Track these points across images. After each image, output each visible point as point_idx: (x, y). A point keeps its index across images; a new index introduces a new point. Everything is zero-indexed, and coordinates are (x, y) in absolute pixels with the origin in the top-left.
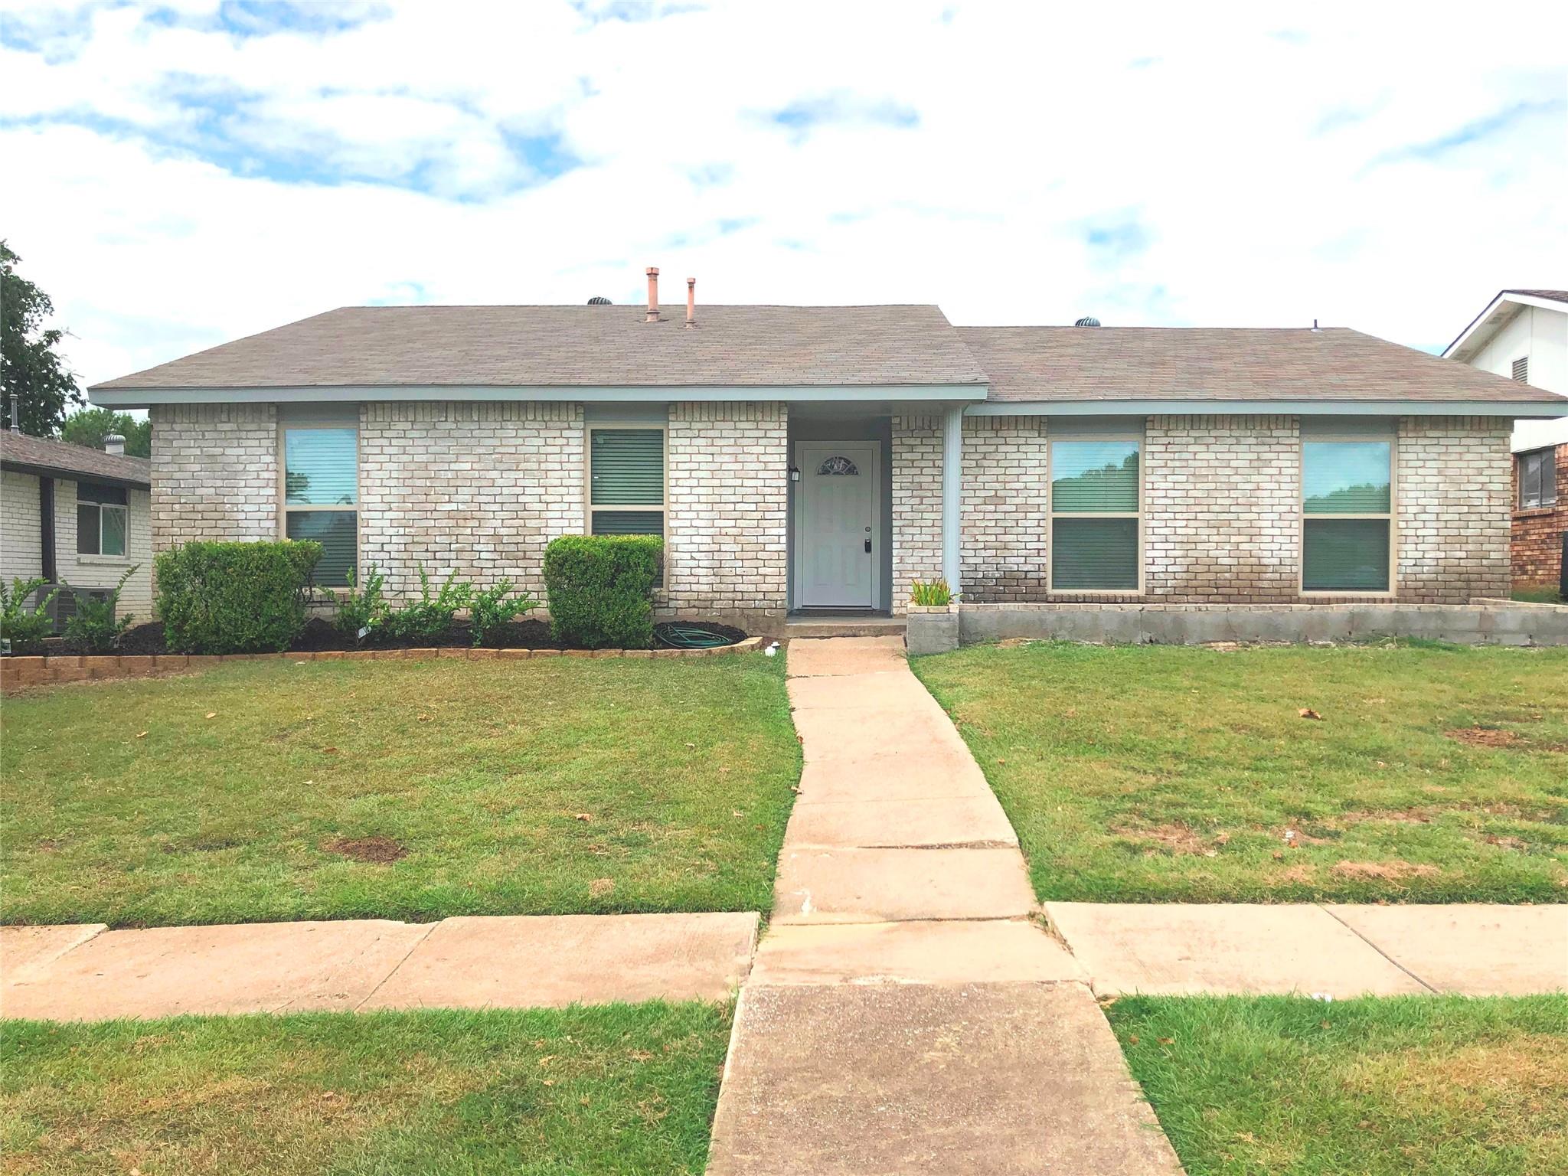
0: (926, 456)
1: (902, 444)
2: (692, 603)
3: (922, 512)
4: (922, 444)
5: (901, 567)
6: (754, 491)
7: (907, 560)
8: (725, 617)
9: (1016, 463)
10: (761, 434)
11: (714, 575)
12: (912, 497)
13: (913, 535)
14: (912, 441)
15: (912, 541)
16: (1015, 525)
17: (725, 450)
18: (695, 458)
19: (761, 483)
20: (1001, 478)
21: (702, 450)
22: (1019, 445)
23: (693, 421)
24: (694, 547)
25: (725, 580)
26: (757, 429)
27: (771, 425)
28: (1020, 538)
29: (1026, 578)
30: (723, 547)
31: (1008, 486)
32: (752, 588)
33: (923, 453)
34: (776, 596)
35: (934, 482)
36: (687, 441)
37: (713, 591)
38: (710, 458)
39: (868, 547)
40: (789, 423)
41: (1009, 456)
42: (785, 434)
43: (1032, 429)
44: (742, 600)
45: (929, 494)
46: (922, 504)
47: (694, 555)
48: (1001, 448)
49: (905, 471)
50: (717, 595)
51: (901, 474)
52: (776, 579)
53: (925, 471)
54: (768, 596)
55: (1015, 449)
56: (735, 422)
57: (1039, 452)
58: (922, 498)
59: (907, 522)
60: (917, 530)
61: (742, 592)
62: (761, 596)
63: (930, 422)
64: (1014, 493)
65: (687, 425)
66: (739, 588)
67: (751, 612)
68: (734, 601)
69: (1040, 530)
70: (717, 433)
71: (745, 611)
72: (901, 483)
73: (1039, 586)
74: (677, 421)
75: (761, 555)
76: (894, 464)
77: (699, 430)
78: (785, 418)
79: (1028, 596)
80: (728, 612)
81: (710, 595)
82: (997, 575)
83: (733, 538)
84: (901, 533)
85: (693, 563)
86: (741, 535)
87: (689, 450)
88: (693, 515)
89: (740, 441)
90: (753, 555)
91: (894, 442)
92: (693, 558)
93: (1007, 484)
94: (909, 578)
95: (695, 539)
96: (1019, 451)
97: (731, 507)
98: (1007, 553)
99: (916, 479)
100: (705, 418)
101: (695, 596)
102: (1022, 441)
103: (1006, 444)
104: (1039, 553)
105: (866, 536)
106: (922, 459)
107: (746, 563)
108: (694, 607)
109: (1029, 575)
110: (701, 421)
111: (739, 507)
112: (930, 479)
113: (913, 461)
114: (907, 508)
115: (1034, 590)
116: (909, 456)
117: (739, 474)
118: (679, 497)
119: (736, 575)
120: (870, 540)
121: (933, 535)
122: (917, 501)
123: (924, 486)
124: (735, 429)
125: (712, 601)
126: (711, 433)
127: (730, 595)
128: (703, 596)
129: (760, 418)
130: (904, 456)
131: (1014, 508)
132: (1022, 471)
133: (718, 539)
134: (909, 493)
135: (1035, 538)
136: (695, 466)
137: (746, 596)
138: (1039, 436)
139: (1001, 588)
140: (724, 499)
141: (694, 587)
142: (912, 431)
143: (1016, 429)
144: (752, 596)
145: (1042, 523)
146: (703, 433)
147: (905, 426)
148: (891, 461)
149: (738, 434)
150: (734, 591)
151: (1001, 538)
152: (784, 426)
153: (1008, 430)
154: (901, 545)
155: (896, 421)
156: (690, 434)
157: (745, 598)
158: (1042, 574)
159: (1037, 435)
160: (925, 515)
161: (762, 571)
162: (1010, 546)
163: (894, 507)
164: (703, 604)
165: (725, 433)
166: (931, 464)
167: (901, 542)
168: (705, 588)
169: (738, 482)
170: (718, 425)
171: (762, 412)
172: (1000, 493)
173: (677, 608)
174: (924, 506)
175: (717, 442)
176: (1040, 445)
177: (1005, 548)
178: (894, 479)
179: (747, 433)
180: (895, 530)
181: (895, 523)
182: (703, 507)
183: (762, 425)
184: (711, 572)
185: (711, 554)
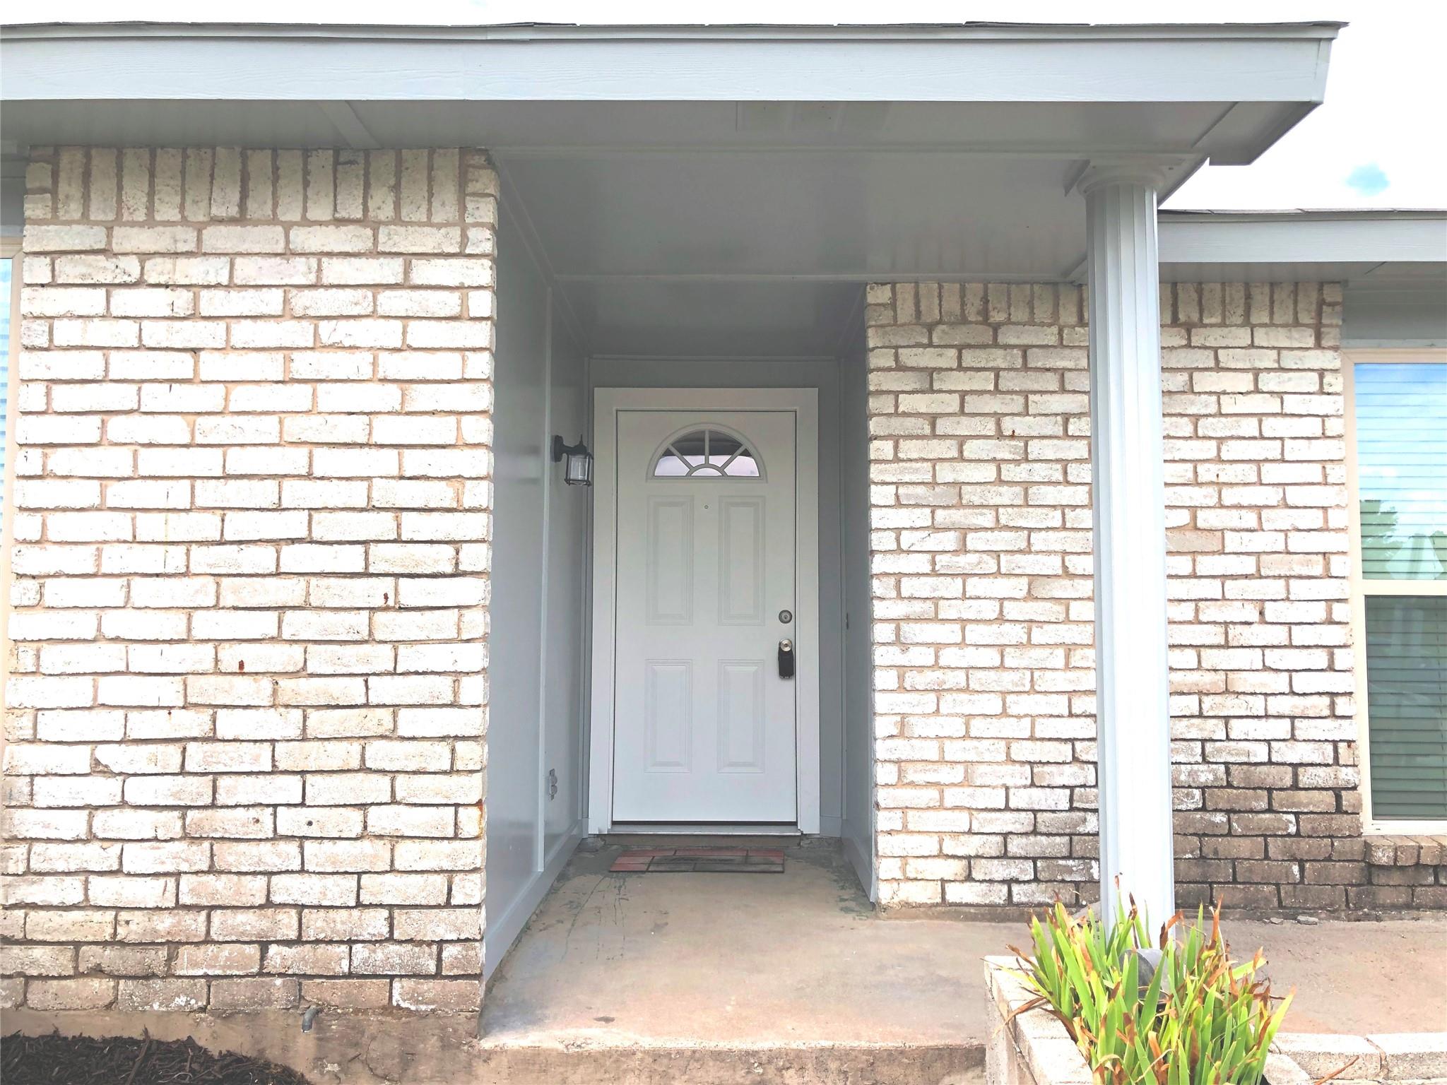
0: (972, 404)
1: (900, 368)
2: (91, 956)
3: (965, 576)
4: (960, 368)
5: (902, 749)
6: (356, 494)
7: (919, 726)
8: (227, 1015)
9: (1250, 427)
10: (390, 271)
11: (186, 837)
12: (934, 528)
13: (938, 647)
14: (927, 358)
15: (936, 666)
16: (1255, 617)
17: (244, 333)
18: (122, 365)
19: (386, 462)
20: (1207, 472)
21: (156, 333)
22: (1257, 372)
23: (118, 221)
24: (108, 725)
25: (230, 856)
26: (375, 253)
27: (427, 240)
28: (1273, 658)
29: (1295, 787)
30: (229, 724)
31: (1230, 496)
32: (341, 890)
33: (963, 395)
34: (438, 926)
35: (1000, 481)
36: (93, 301)
37: (179, 906)
38: (181, 365)
39: (787, 665)
40: (502, 232)
41: (1228, 405)
42: (483, 273)
43: (1297, 324)
44: (299, 941)
45: (987, 519)
46: (963, 549)
47: (104, 754)
48: (1205, 382)
49: (910, 449)
50: (195, 924)
51: (897, 459)
52: (439, 855)
53: (971, 449)
54: (406, 926)
55: (1245, 382)
56: (288, 227)
57: (1322, 392)
58: (964, 531)
59: (917, 608)
60: (949, 633)
61: (301, 908)
62: (375, 923)
63: (985, 301)
64: (1250, 519)
65: (95, 238)
66: (287, 888)
67: (334, 994)
68: (264, 946)
69: (1331, 635)
70: (215, 270)
71: (312, 991)
72: (897, 484)
73: (1339, 810)
74: (55, 220)
75: (379, 754)
76: (874, 426)
77: (144, 257)
78: (486, 211)
79: (1305, 844)
80: (241, 992)
81: (164, 924)
82: (1205, 776)
83: (266, 683)
84: (899, 642)
85: (103, 790)
86: (300, 673)
87: (101, 333)
88: (110, 592)
89: (302, 301)
90: (347, 754)
91: (875, 360)
92: (98, 768)
93: (1226, 492)
94: (929, 784)
95: (112, 690)
96: (1257, 391)
97: (263, 558)
98: (1232, 706)
99: (946, 473)
100: (167, 212)
101: (101, 925)
102: (1268, 360)
103: (1218, 368)
104: (1332, 705)
105: (781, 633)
106: (962, 412)
107: (320, 789)
108: (98, 971)
109: (1306, 777)
110: (150, 222)
111: (294, 558)
112: (989, 473)
113: (933, 419)
114: (921, 563)
115: (1322, 824)
116: (921, 403)
117: (297, 428)
118: (53, 519)
119: (277, 837)
120: (792, 644)
121: (1002, 648)
122: (948, 540)
123: (970, 494)
124: (288, 254)
125: (173, 946)
126: (194, 270)
127: (250, 923)
128: (135, 927)
129: (387, 212)
130: (906, 403)
131: (1249, 565)
132: (1272, 449)
133: (207, 689)
134: (921, 517)
135: (1320, 659)
136: (121, 397)
137: (316, 924)
138: (1318, 345)
139: (1220, 818)
140: (238, 526)
141: (103, 890)
142: (930, 328)
143: (1247, 322)
144: (342, 923)
145: (1339, 612)
146: (157, 270)
147: (906, 312)
148: (865, 417)
149: (299, 271)
150: (269, 904)
151: (1212, 658)
152: (483, 241)
153: (1223, 325)
154: (901, 678)
155: (878, 295)
156: (104, 270)
157: (310, 934)
158: (1346, 775)
159: (1310, 342)
160: (975, 587)
161: (381, 820)
162: (1242, 682)
163: (877, 559)
164: (130, 960)
165: (247, 270)
166: (990, 428)
167: (902, 670)
168: (150, 892)
169: (295, 460)
170: (217, 237)
171: (396, 188)
172: (1205, 519)
173: (29, 978)
174: (972, 558)
175: (212, 302)
176: (1322, 373)
177: (1227, 691)
178: (875, 472)
179: (336, 271)
180: (881, 632)
181: (879, 609)
182: (150, 559)
183: (395, 239)
184: (170, 823)
185: (175, 750)
